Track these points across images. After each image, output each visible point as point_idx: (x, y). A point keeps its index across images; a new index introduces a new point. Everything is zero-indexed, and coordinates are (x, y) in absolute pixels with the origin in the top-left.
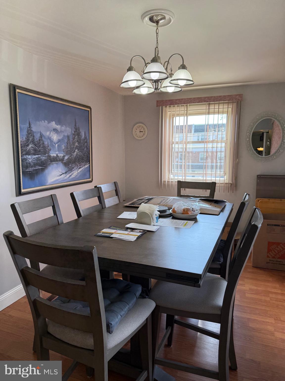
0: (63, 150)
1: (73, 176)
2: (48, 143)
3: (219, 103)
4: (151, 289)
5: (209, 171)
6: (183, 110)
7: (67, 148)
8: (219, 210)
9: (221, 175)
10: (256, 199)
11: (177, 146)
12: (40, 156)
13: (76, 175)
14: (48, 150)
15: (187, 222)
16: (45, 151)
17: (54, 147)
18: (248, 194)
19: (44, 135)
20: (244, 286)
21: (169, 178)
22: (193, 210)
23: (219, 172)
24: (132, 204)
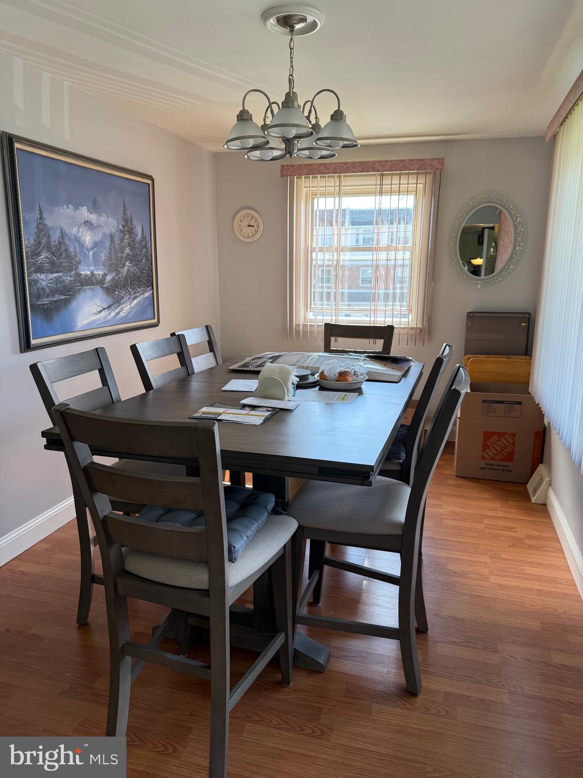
0: (103, 262)
1: (122, 314)
2: (75, 248)
3: (400, 175)
4: (288, 502)
5: (381, 306)
6: (333, 184)
7: (110, 259)
8: (399, 374)
9: (402, 313)
10: (465, 356)
11: (320, 256)
12: (61, 274)
13: (129, 313)
14: (76, 262)
15: (346, 395)
16: (72, 265)
17: (86, 256)
18: (449, 346)
19: (67, 235)
20: (442, 508)
21: (305, 318)
22: (356, 373)
23: (398, 308)
24: (244, 365)
